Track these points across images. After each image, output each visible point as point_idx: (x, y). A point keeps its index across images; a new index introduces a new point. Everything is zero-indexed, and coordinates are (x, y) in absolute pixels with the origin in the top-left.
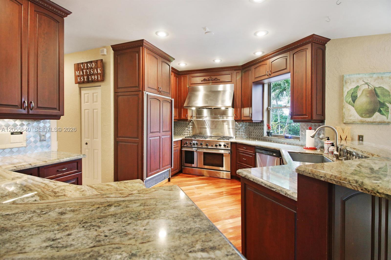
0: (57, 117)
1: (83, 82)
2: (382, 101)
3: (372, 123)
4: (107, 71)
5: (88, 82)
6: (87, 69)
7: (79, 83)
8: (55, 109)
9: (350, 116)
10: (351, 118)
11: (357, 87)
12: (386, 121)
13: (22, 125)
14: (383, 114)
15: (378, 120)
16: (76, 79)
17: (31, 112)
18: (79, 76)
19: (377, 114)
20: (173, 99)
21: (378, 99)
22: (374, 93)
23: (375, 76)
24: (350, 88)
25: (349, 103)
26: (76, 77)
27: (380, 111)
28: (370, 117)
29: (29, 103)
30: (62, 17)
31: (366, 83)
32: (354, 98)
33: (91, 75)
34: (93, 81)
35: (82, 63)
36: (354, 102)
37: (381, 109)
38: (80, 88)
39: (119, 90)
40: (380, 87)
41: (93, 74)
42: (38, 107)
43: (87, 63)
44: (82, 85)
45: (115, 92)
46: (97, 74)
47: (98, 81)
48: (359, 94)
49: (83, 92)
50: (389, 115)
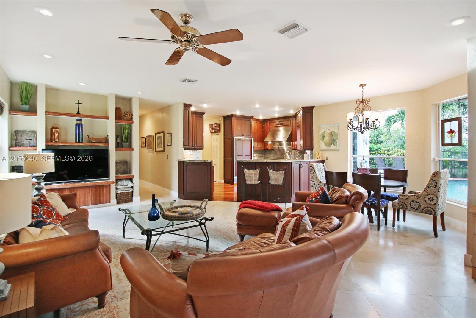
0: (201, 149)
1: (213, 133)
2: (334, 139)
3: (331, 150)
4: (221, 128)
5: (214, 133)
6: (214, 127)
7: (211, 133)
8: (201, 146)
9: (322, 147)
10: (322, 148)
11: (325, 131)
12: (336, 149)
13: (192, 152)
14: (335, 146)
15: (333, 149)
16: (210, 132)
17: (195, 148)
18: (211, 130)
19: (332, 145)
20: (252, 139)
21: (333, 138)
22: (331, 135)
23: (332, 125)
24: (322, 132)
25: (322, 140)
26: (210, 130)
27: (334, 144)
28: (330, 147)
29: (195, 145)
30: (203, 115)
31: (328, 130)
32: (323, 137)
33: (215, 130)
34: (216, 132)
35: (212, 124)
36: (323, 139)
37: (334, 143)
38: (212, 135)
39: (226, 136)
40: (333, 131)
41: (216, 129)
42: (197, 146)
43: (214, 124)
44: (212, 134)
45: (224, 137)
46: (217, 129)
47: (218, 132)
48: (325, 135)
49: (213, 137)
50: (338, 146)
